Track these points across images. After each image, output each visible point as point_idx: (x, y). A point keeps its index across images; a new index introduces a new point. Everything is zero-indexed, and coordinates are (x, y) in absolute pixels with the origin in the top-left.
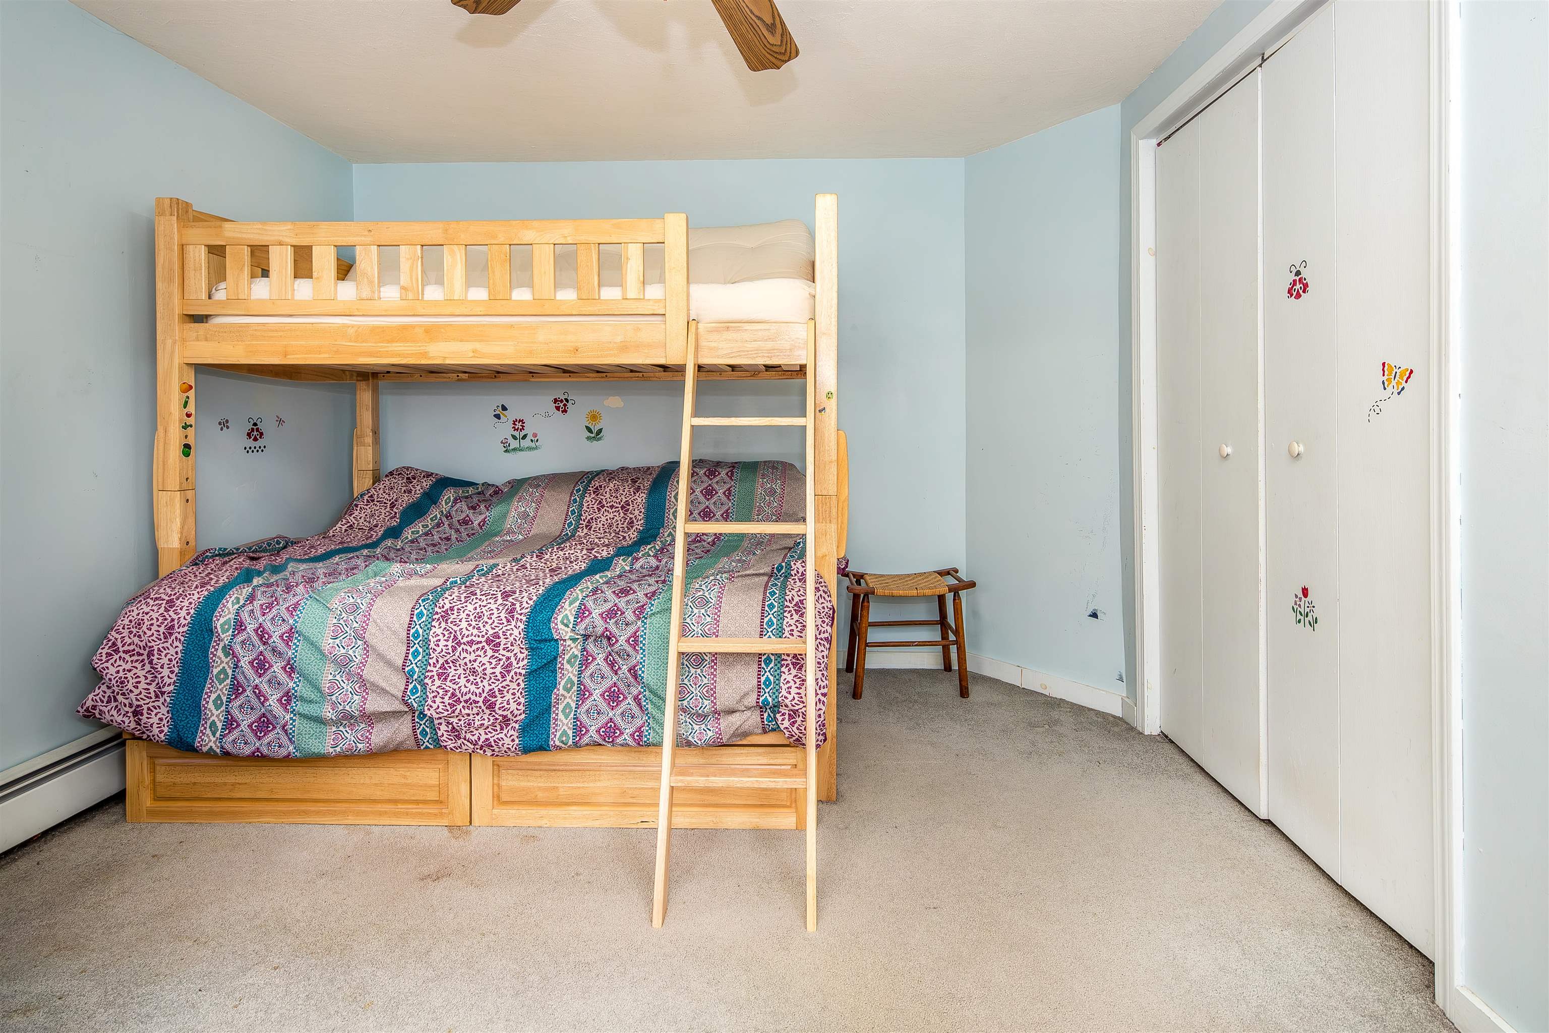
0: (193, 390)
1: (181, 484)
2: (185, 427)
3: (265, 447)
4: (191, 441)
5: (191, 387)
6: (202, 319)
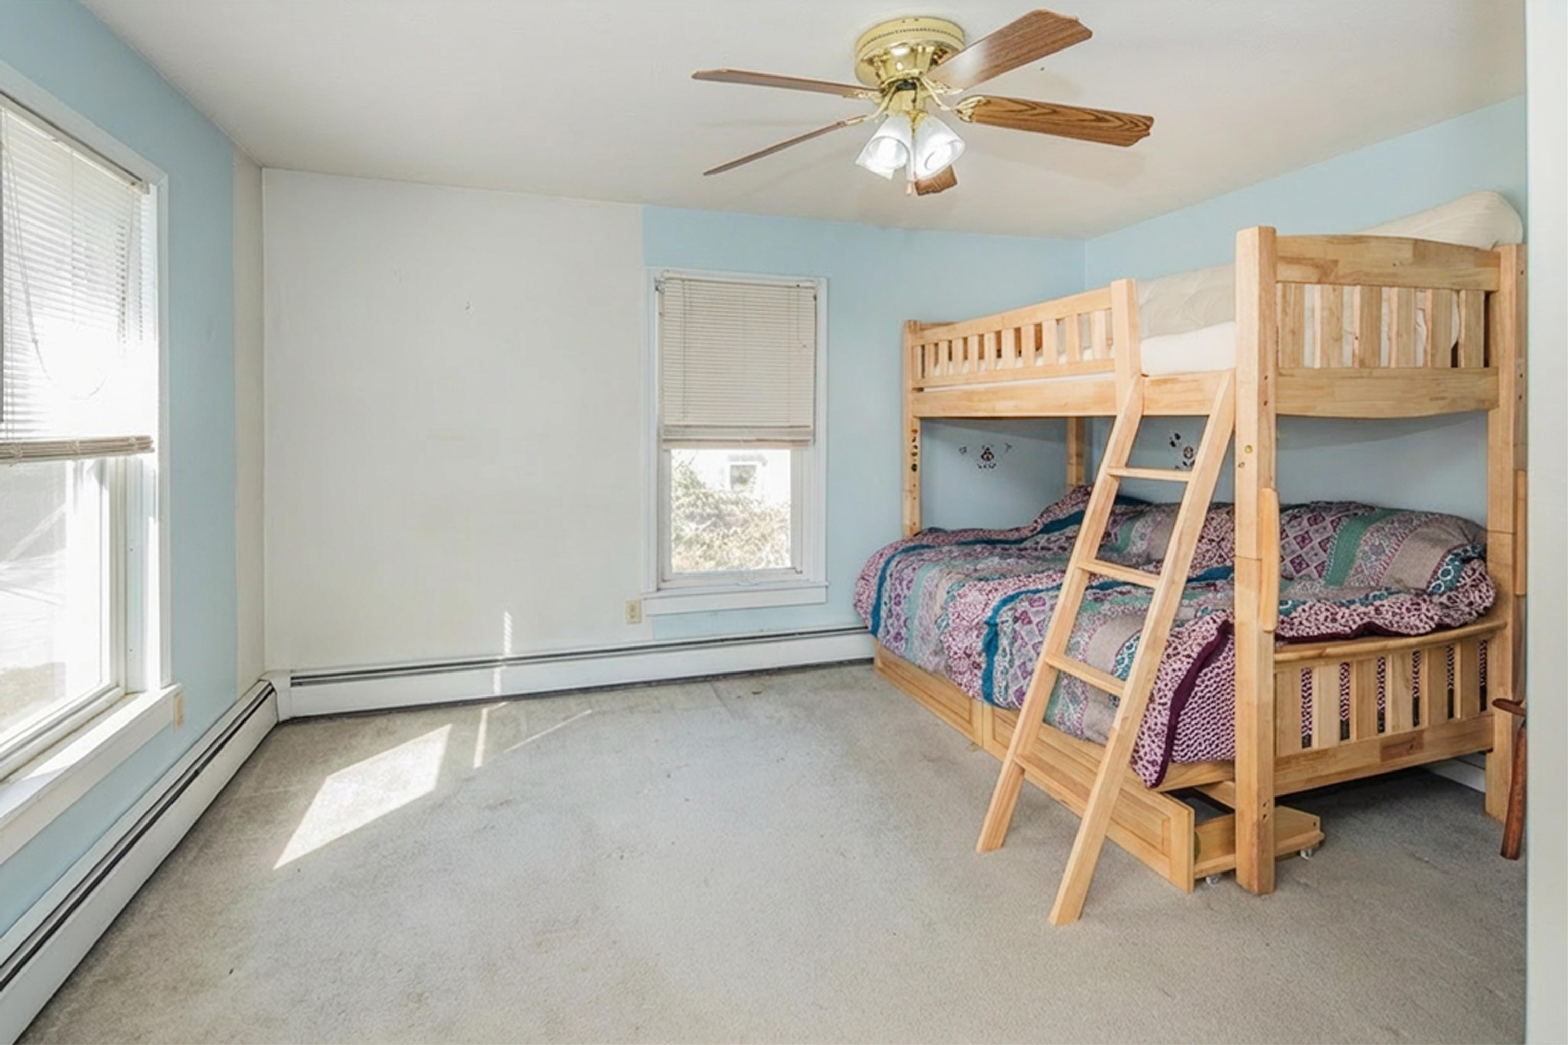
0: (919, 432)
1: (910, 487)
2: (914, 454)
3: (995, 465)
4: (917, 463)
5: (917, 430)
6: (921, 390)
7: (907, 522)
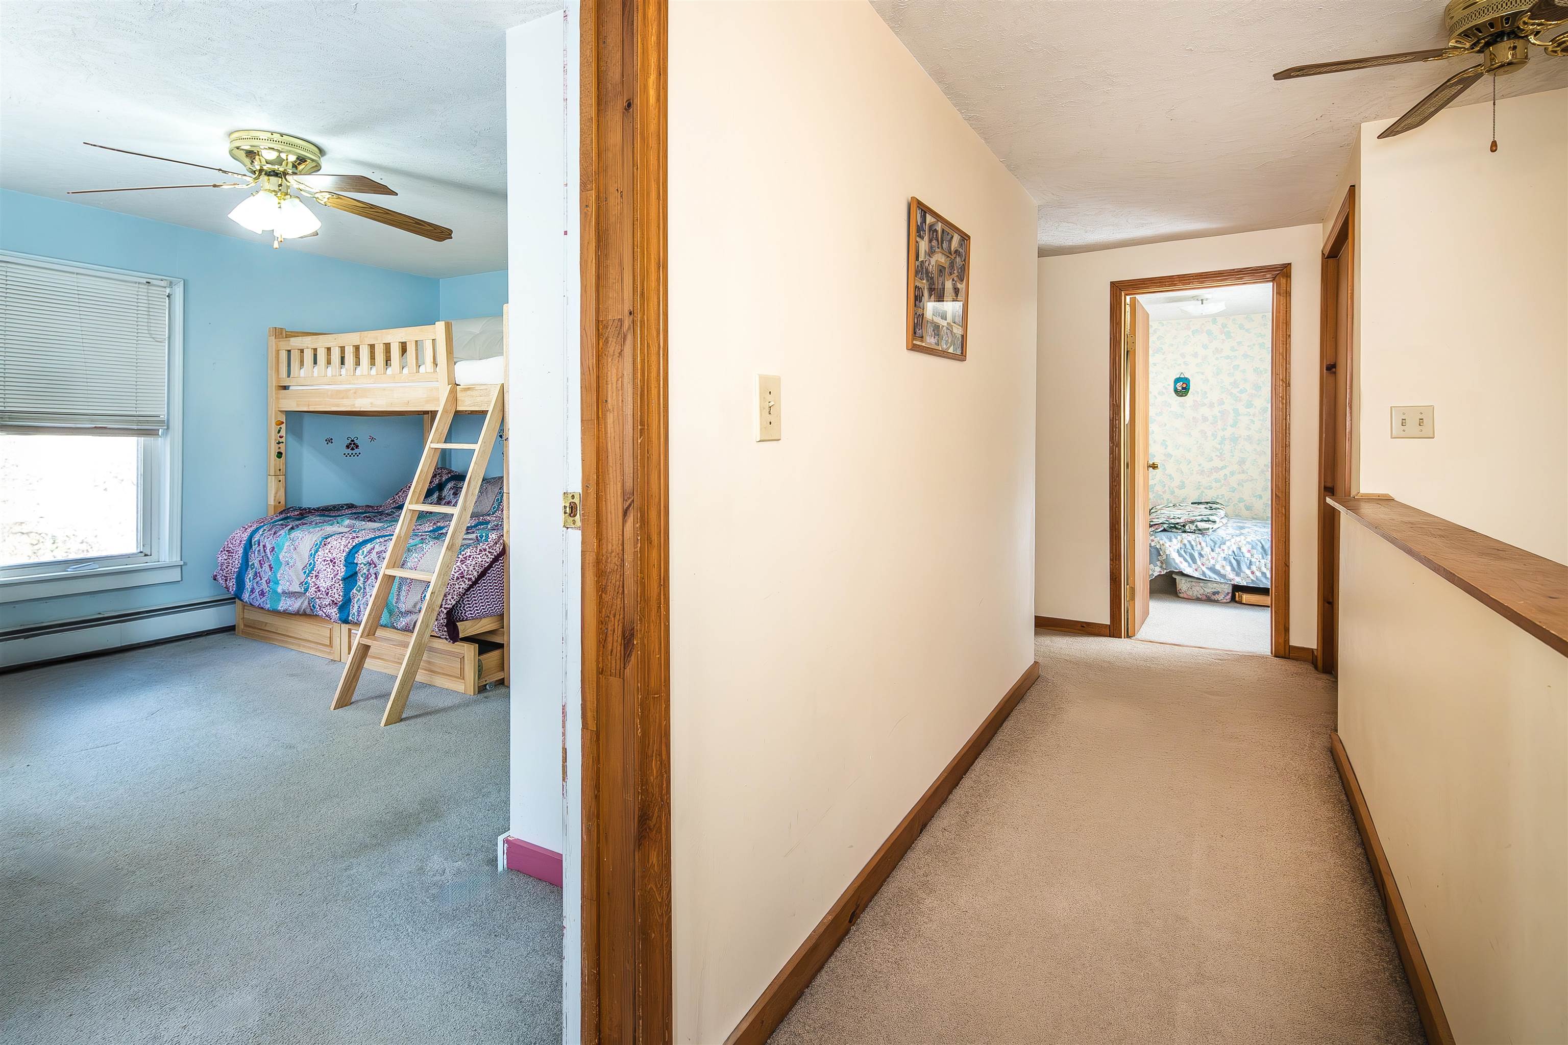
0: (284, 424)
1: (275, 472)
2: (279, 443)
3: (360, 454)
4: (283, 450)
5: (283, 423)
6: (285, 388)
7: (272, 502)
